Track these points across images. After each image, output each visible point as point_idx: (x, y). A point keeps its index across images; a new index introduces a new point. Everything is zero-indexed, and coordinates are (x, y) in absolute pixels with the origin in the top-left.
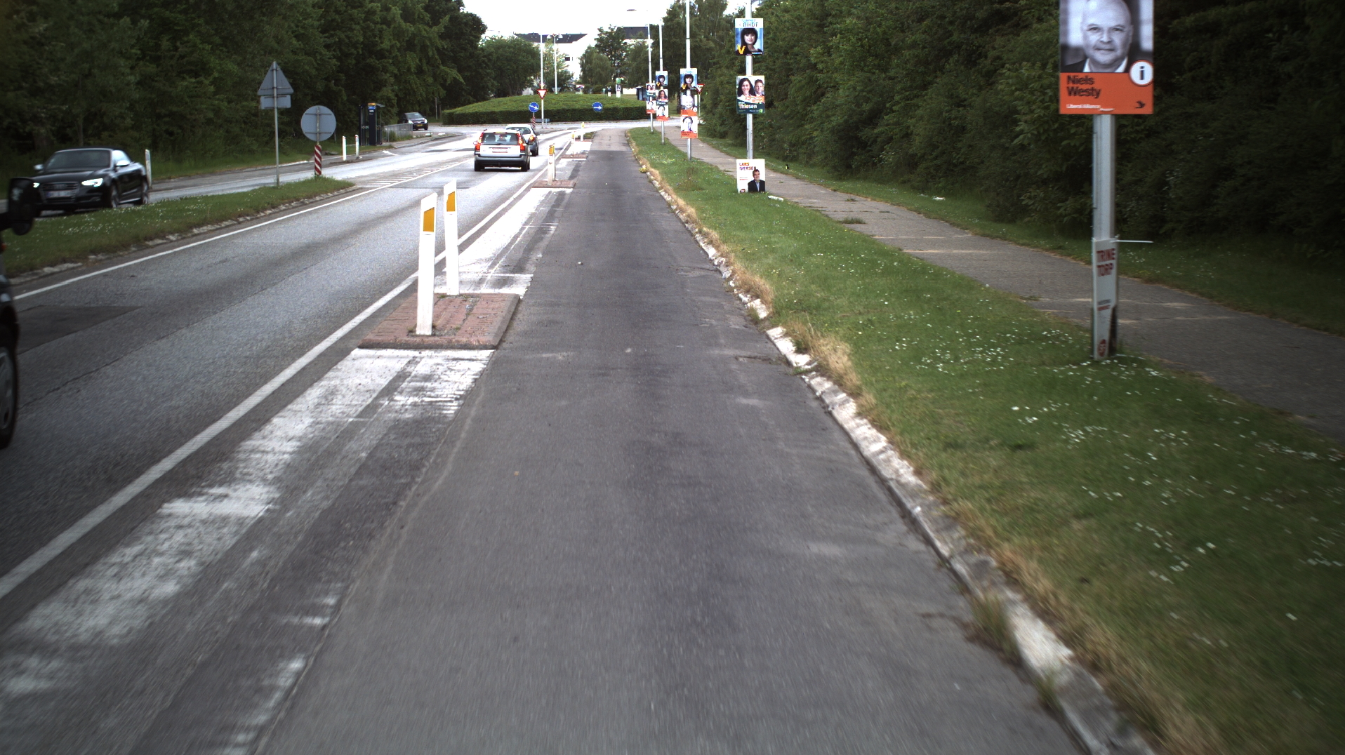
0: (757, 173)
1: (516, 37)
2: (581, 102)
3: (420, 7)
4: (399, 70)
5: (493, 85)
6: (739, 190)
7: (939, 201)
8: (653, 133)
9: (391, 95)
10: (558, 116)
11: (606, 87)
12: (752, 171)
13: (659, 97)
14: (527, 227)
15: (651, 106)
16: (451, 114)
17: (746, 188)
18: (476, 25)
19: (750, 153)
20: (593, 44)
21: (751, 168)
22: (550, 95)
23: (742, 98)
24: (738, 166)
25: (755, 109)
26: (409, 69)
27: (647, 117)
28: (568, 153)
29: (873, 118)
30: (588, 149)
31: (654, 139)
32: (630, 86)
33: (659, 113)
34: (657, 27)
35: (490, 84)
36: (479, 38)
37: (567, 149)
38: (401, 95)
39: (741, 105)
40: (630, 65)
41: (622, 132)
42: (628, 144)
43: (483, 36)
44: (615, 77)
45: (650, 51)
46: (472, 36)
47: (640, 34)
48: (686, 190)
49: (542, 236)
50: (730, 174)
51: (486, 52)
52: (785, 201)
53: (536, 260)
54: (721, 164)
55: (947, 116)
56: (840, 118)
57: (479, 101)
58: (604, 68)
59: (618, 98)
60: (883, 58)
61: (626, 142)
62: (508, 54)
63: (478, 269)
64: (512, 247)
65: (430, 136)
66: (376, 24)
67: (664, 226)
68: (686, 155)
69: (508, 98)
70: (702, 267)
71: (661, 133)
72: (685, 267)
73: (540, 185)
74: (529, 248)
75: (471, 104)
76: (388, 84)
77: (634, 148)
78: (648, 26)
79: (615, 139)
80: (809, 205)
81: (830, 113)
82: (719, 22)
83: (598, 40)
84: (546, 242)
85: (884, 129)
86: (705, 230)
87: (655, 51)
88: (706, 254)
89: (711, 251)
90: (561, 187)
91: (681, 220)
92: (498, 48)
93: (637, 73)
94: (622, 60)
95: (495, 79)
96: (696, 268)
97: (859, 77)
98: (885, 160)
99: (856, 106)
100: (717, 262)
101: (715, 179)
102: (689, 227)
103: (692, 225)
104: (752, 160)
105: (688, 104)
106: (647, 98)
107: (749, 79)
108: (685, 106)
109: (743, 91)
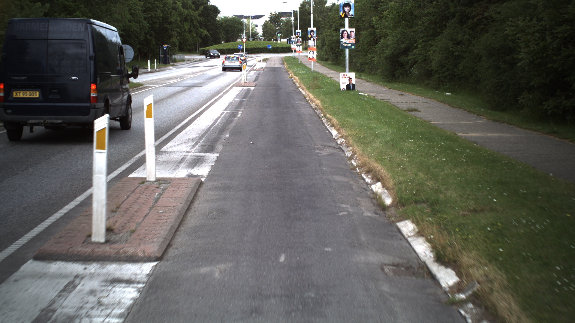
0: (351, 80)
1: (234, 16)
2: (262, 45)
3: (190, 2)
4: (181, 30)
5: (223, 37)
6: (341, 89)
7: (447, 95)
8: (294, 59)
9: (176, 41)
10: (251, 51)
11: (273, 38)
12: (348, 79)
13: (298, 42)
14: (225, 112)
15: (293, 46)
16: (203, 50)
17: (345, 88)
18: (216, 11)
19: (347, 69)
20: (268, 19)
21: (348, 77)
22: (248, 42)
23: (343, 40)
24: (341, 77)
25: (350, 46)
26: (185, 30)
27: (292, 51)
28: (255, 68)
29: (406, 52)
30: (265, 66)
31: (295, 61)
32: (284, 38)
33: (297, 49)
34: (297, 11)
35: (221, 37)
36: (216, 16)
37: (255, 66)
38: (182, 41)
39: (342, 44)
40: (284, 29)
41: (280, 58)
42: (283, 64)
43: (219, 16)
44: (277, 34)
45: (293, 22)
46: (214, 15)
47: (288, 15)
48: (313, 88)
49: (233, 119)
50: (337, 80)
51: (220, 22)
52: (368, 95)
53: (224, 140)
54: (327, 73)
55: (451, 50)
56: (389, 51)
57: (217, 44)
58: (272, 30)
59: (279, 43)
60: (409, 22)
61: (282, 63)
62: (230, 24)
63: (184, 148)
64: (212, 128)
65: (193, 60)
66: (169, 9)
67: (303, 111)
68: (311, 69)
69: (230, 43)
70: (330, 146)
71: (298, 59)
72: (319, 146)
73: (238, 85)
74: (222, 129)
75: (213, 45)
76: (175, 36)
77: (286, 66)
78: (292, 11)
79: (277, 62)
80: (382, 98)
81: (384, 49)
82: (324, 9)
83: (270, 18)
84: (233, 124)
85: (413, 57)
86: (328, 116)
87: (295, 22)
88: (331, 135)
89: (334, 133)
90: (249, 86)
91: (312, 107)
92: (226, 21)
93: (287, 32)
94: (280, 27)
95: (224, 35)
96: (326, 146)
97: (398, 31)
98: (413, 73)
99: (397, 45)
100: (340, 142)
101: (327, 82)
102: (318, 113)
103: (320, 112)
104: (348, 73)
105: (312, 45)
106: (292, 43)
107: (347, 30)
108: (310, 46)
109: (344, 37)
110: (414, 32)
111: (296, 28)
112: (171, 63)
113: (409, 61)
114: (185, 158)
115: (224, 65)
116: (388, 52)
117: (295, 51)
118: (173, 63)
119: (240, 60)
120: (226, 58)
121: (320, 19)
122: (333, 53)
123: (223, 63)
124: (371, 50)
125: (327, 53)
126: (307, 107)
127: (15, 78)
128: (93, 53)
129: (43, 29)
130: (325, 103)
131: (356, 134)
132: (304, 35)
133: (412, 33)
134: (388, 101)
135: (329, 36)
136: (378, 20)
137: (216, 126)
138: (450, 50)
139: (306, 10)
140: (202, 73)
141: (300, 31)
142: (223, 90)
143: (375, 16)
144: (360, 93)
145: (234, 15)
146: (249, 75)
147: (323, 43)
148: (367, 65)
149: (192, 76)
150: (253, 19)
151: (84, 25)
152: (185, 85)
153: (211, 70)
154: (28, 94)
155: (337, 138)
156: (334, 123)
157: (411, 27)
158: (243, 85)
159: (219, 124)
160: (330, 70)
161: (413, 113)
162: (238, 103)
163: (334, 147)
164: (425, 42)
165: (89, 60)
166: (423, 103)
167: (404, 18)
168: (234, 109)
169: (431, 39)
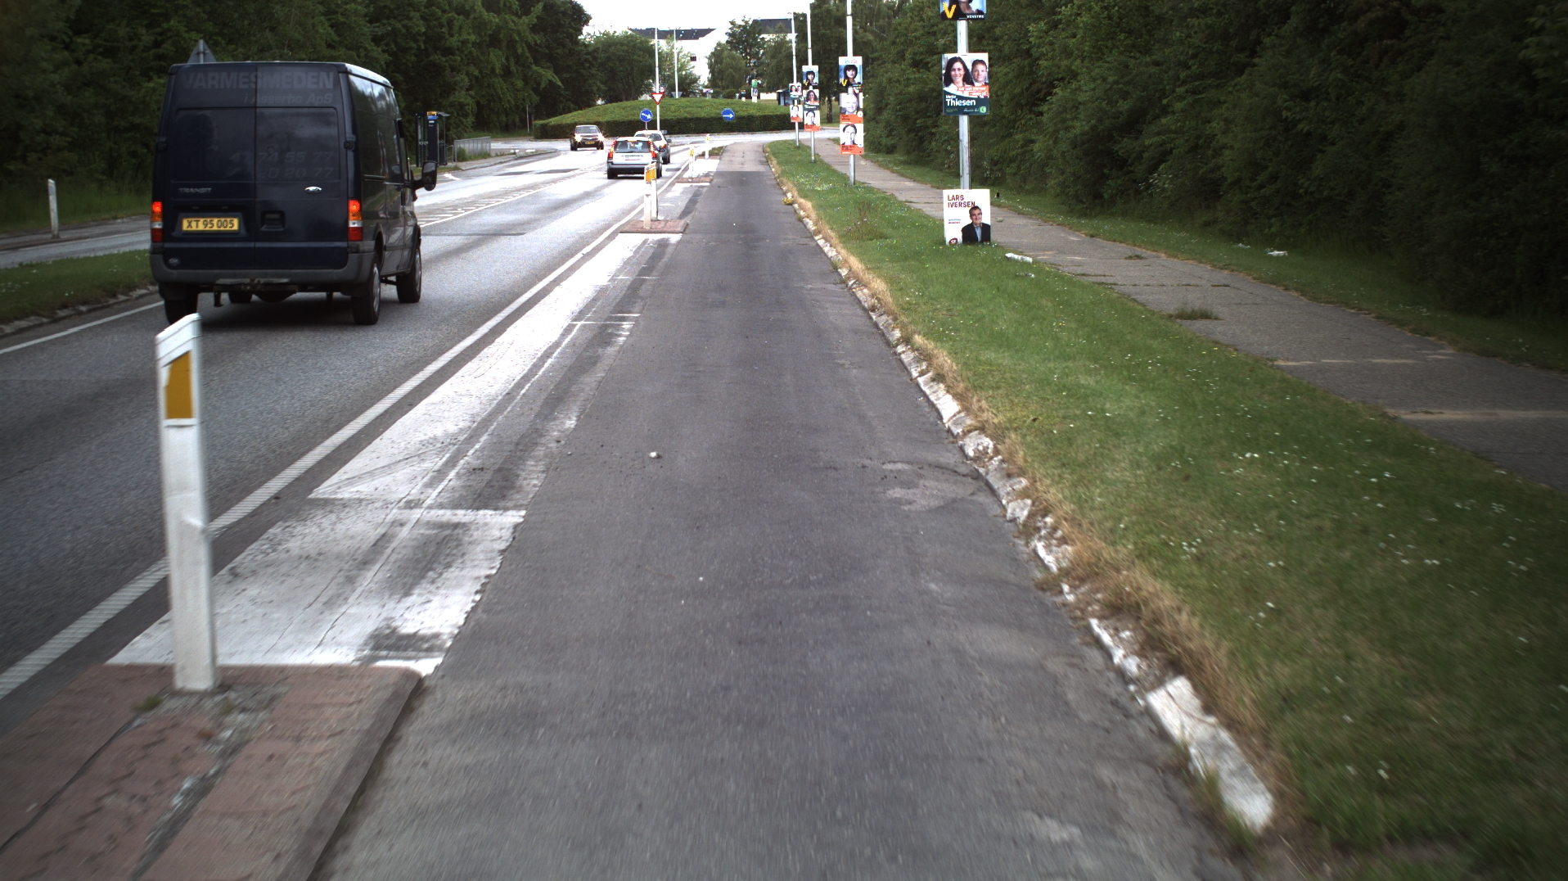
0: (977, 212)
1: (630, 32)
2: (708, 110)
4: (480, 72)
5: (599, 87)
6: (948, 241)
7: (1278, 257)
8: (799, 147)
9: (466, 101)
10: (676, 126)
11: (739, 92)
12: (968, 209)
13: (808, 99)
14: (580, 324)
15: (796, 112)
16: (543, 126)
17: (959, 236)
18: (578, 16)
19: (966, 178)
20: (724, 39)
22: (668, 100)
23: (951, 89)
24: (945, 202)
25: (973, 107)
26: (493, 70)
27: (791, 127)
28: (686, 175)
29: (1133, 124)
30: (715, 170)
31: (800, 155)
32: (769, 90)
33: (808, 121)
34: (804, 15)
35: (595, 88)
36: (580, 31)
37: (686, 169)
38: (483, 102)
40: (768, 64)
41: (759, 146)
42: (767, 162)
43: (586, 30)
44: (750, 80)
45: (794, 45)
46: (572, 27)
47: (781, 27)
48: (858, 239)
49: (600, 350)
50: (928, 210)
51: (590, 49)
52: (1035, 262)
53: (553, 445)
54: (897, 190)
55: (1287, 118)
56: (1084, 123)
57: (581, 109)
58: (737, 69)
59: (754, 104)
60: (1141, 36)
61: (764, 159)
62: (621, 53)
63: (401, 484)
64: (523, 391)
65: (515, 153)
66: (443, 11)
67: (832, 318)
68: (848, 178)
69: (620, 103)
70: (940, 467)
71: (810, 148)
72: (899, 466)
73: (633, 228)
74: (555, 397)
75: (570, 112)
76: (461, 88)
77: (775, 168)
78: (791, 17)
79: (750, 156)
80: (1079, 270)
81: (1068, 116)
82: (879, 9)
83: (730, 35)
84: (599, 373)
85: (1156, 139)
86: (918, 339)
87: (801, 45)
88: (936, 414)
89: (948, 407)
90: (664, 232)
91: (860, 302)
92: (610, 46)
93: (778, 73)
94: (759, 59)
95: (604, 83)
96: (925, 467)
97: (1108, 62)
98: (1158, 187)
99: (1107, 104)
100: (973, 448)
101: (900, 218)
102: (880, 325)
103: (887, 321)
104: (968, 190)
105: (850, 105)
106: (791, 102)
107: (963, 58)
108: (845, 109)
109: (953, 78)
110: (1157, 64)
111: (803, 61)
112: (450, 164)
113: (1144, 152)
114: (394, 536)
115: (612, 163)
116: (1080, 126)
117: (802, 126)
118: (455, 164)
119: (652, 149)
120: (616, 145)
121: (870, 37)
122: (909, 131)
123: (610, 157)
124: (1023, 122)
125: (892, 130)
126: (843, 303)
127: (187, 190)
128: (352, 136)
129: (246, 86)
130: (901, 289)
131: (1034, 420)
132: (825, 80)
133: (1153, 70)
134: (1099, 279)
135: (898, 81)
136: (1047, 33)
137: (538, 380)
138: (1284, 116)
139: (828, 11)
140: (532, 192)
141: (815, 69)
142: (584, 247)
143: (1036, 20)
144: (1009, 255)
145: (630, 29)
146: (669, 195)
147: (881, 101)
148: (1012, 165)
149: (503, 201)
150: (683, 38)
151: (332, 75)
152: (476, 230)
153: (559, 184)
154: (215, 224)
155: (961, 430)
156: (943, 369)
157: (1147, 51)
158: (648, 228)
159: (550, 372)
160: (904, 179)
161: (1199, 324)
162: (625, 289)
163: (956, 472)
164: (1194, 93)
165: (343, 150)
166: (1215, 286)
167: (1124, 25)
168: (611, 312)
169: (1215, 84)
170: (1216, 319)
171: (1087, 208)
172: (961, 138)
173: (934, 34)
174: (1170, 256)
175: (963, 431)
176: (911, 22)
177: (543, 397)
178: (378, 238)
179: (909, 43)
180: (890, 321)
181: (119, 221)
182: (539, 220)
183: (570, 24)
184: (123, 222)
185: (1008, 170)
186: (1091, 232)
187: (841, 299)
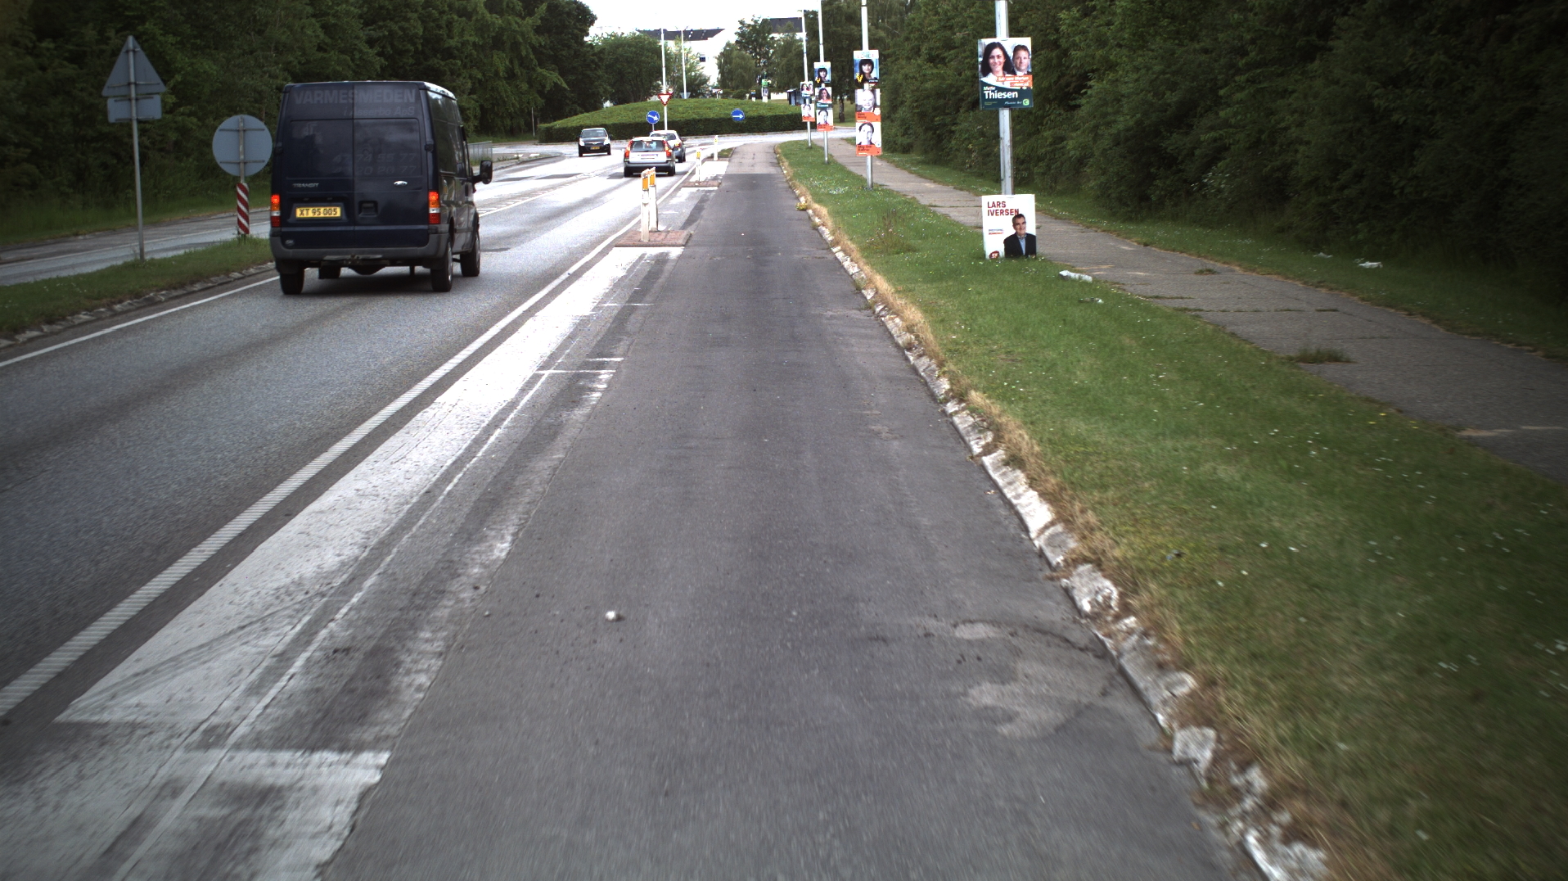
0: (1020, 221)
1: (637, 33)
2: (717, 111)
4: (484, 75)
5: (607, 89)
6: (988, 254)
8: (811, 148)
10: (689, 128)
11: (749, 92)
12: (1011, 217)
13: (820, 97)
15: (807, 111)
16: (548, 129)
17: (1001, 249)
18: (583, 16)
19: (1008, 183)
20: (733, 39)
21: (1009, 212)
22: (676, 101)
23: (990, 79)
24: (985, 209)
25: (1015, 100)
26: (497, 73)
27: (803, 127)
28: (693, 179)
30: (723, 173)
31: (813, 156)
32: (780, 90)
33: (820, 120)
34: (815, 13)
35: (601, 90)
36: (585, 32)
37: (693, 173)
38: (487, 105)
39: (987, 91)
40: (779, 64)
41: (770, 147)
42: (779, 163)
43: (592, 30)
44: (760, 80)
45: (804, 43)
46: (577, 28)
47: (791, 26)
48: (882, 252)
49: (564, 415)
51: (596, 50)
52: (1095, 281)
53: (467, 595)
54: (918, 193)
55: (1378, 107)
56: (1128, 117)
57: (588, 111)
58: (746, 69)
59: (765, 104)
60: (1185, 21)
61: (776, 161)
62: (629, 54)
63: (213, 688)
65: (518, 158)
66: (442, 13)
67: (859, 361)
68: (866, 180)
69: (628, 105)
71: (823, 148)
72: (980, 631)
73: (630, 241)
74: (490, 498)
75: (576, 115)
77: (787, 170)
78: (801, 15)
79: (761, 157)
80: (1149, 291)
81: (1110, 110)
83: (739, 34)
85: (1213, 134)
86: (976, 397)
87: (811, 43)
88: (1017, 520)
89: (1037, 513)
90: (665, 246)
91: (891, 336)
92: (617, 48)
93: (789, 72)
94: (769, 59)
95: (612, 86)
96: (1020, 632)
97: (1153, 51)
98: (1213, 187)
99: (1153, 96)
100: (1089, 599)
101: (927, 226)
102: (921, 370)
103: (929, 366)
104: (1011, 196)
105: (866, 102)
106: (802, 102)
107: (1003, 43)
108: (861, 107)
109: (992, 67)
110: (1206, 51)
111: (814, 58)
113: (1195, 148)
115: (629, 162)
116: (1124, 122)
117: (814, 126)
119: (666, 148)
121: (882, 34)
122: (926, 130)
124: (1052, 118)
125: (908, 128)
126: (872, 337)
127: (299, 185)
128: (430, 137)
129: (345, 101)
130: (942, 321)
132: (837, 78)
133: (1203, 58)
135: (914, 77)
139: (839, 8)
140: (528, 200)
141: (828, 65)
144: (1064, 273)
145: (638, 30)
146: (674, 201)
147: (895, 99)
150: (692, 39)
153: (558, 191)
154: (321, 212)
155: (1062, 558)
156: (1020, 450)
157: (1194, 38)
158: (646, 241)
159: (493, 452)
160: (923, 180)
161: (1331, 369)
162: (611, 320)
163: (1067, 641)
164: (1253, 82)
165: (424, 152)
166: (1320, 311)
167: (1167, 10)
168: (588, 356)
169: (1279, 71)
170: (1348, 361)
171: (1131, 212)
172: (1002, 135)
173: (951, 28)
174: (1246, 269)
175: (1065, 561)
176: (925, 17)
177: (473, 499)
178: (451, 222)
179: (924, 38)
180: (934, 366)
181: (80, 237)
182: (528, 232)
183: (575, 24)
184: (85, 239)
185: (1036, 170)
186: (1144, 240)
187: (869, 331)
